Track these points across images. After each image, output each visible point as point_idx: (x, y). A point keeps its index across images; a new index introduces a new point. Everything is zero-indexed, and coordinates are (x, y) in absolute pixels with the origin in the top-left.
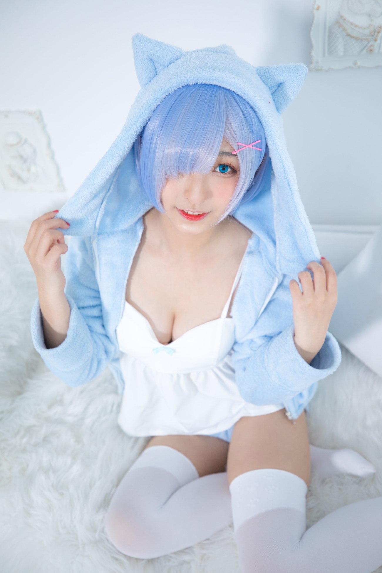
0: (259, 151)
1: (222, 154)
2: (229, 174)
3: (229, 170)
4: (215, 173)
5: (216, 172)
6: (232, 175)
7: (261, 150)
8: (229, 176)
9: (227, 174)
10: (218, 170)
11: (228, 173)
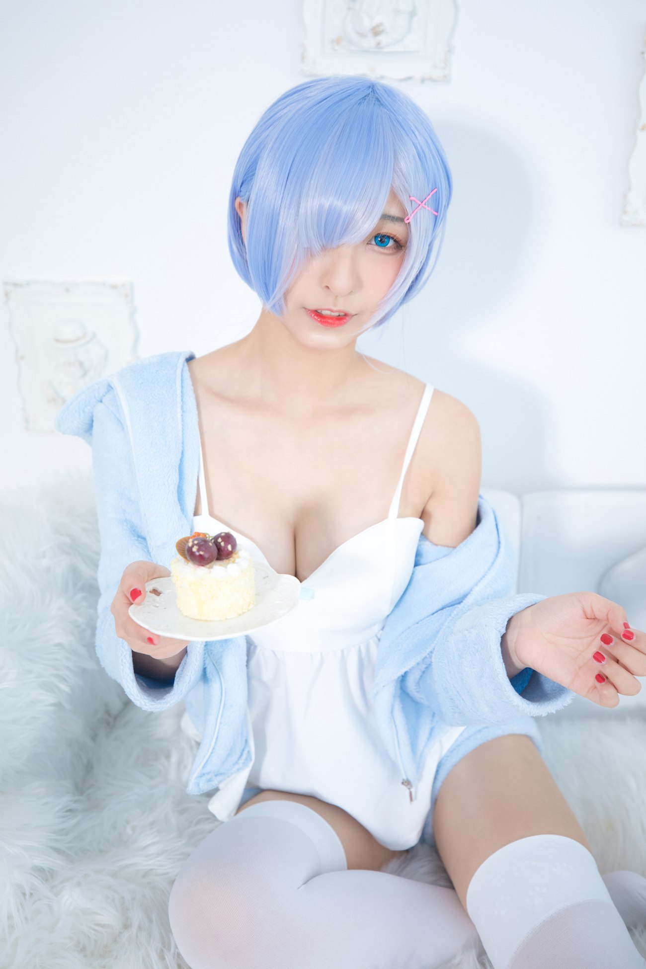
0: (435, 215)
1: (385, 217)
2: (391, 249)
3: (391, 243)
4: (370, 246)
5: (371, 244)
6: (395, 251)
7: (436, 214)
8: (390, 252)
9: (387, 248)
10: (373, 242)
11: (390, 247)
